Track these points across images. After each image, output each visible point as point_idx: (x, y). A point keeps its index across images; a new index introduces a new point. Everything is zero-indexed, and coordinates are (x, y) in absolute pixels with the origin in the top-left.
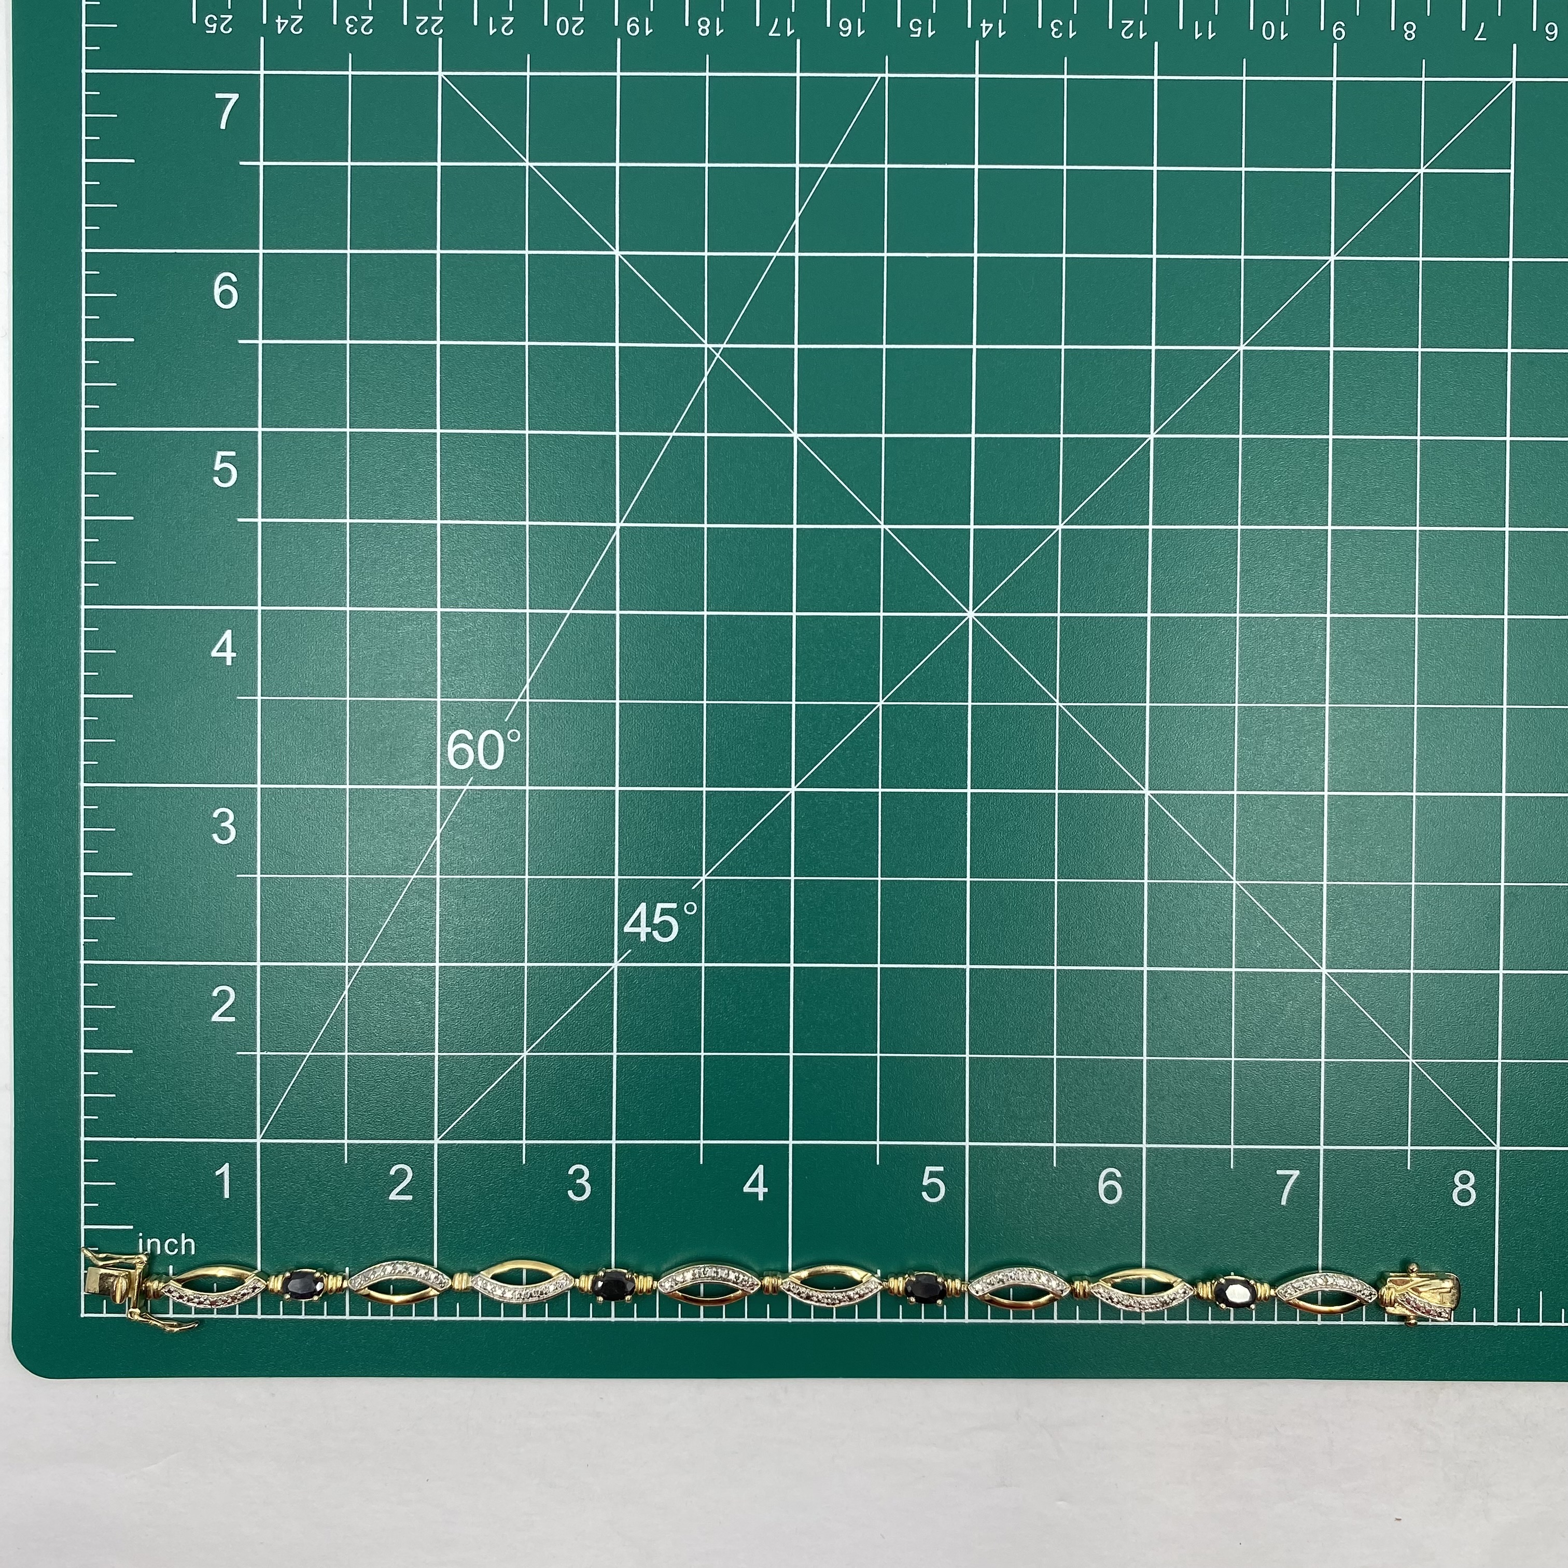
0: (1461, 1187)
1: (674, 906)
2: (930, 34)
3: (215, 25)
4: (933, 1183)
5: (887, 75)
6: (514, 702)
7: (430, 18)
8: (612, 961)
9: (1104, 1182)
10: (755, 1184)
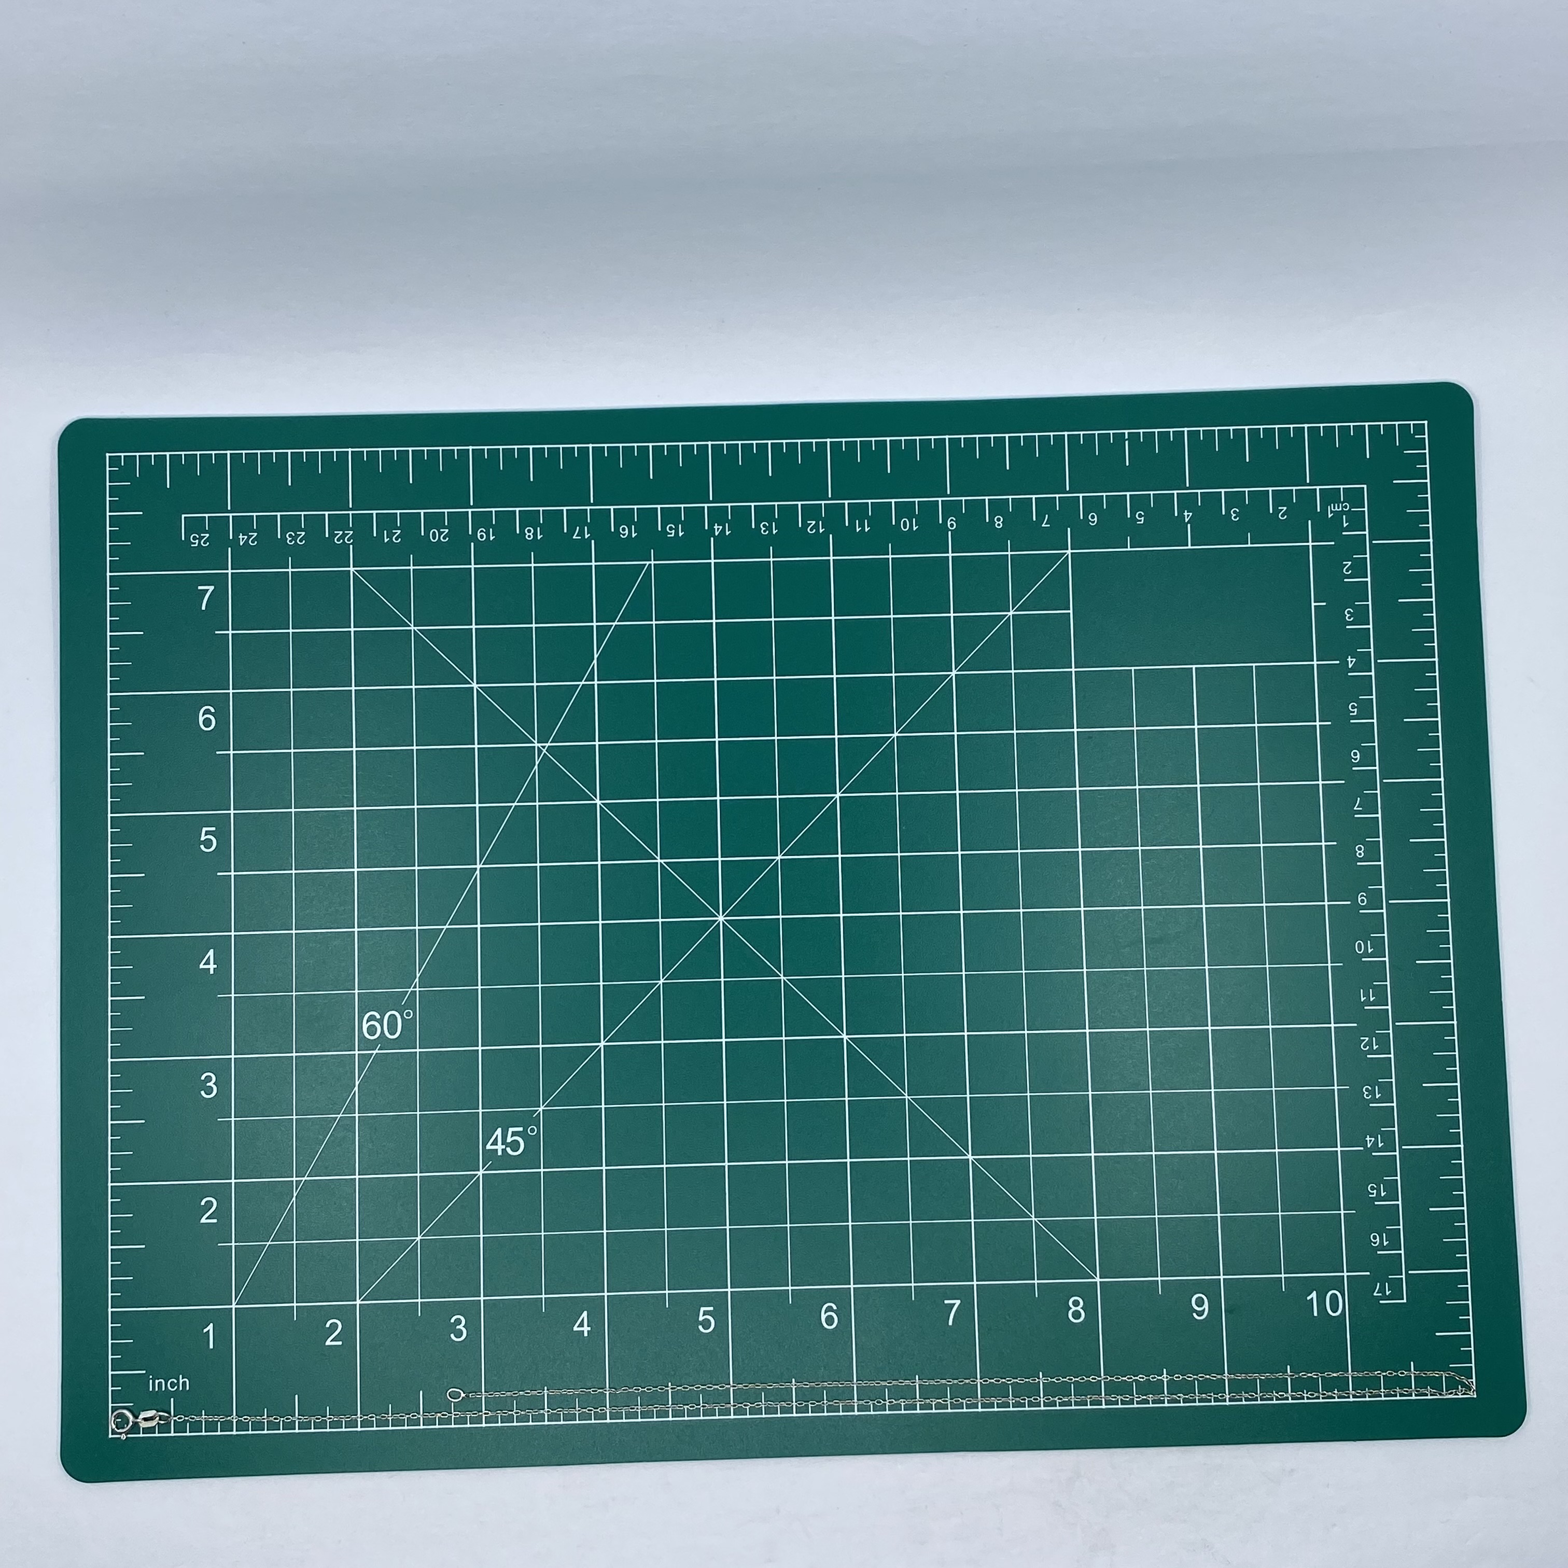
0: (1074, 1309)
1: (521, 1129)
2: (681, 534)
3: (197, 541)
4: (706, 1319)
5: (653, 562)
6: (408, 991)
7: (344, 532)
8: (479, 1170)
9: (825, 1313)
10: (581, 1325)
